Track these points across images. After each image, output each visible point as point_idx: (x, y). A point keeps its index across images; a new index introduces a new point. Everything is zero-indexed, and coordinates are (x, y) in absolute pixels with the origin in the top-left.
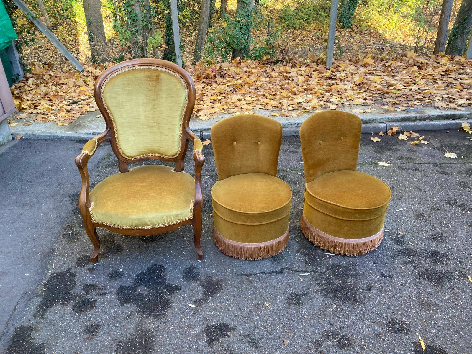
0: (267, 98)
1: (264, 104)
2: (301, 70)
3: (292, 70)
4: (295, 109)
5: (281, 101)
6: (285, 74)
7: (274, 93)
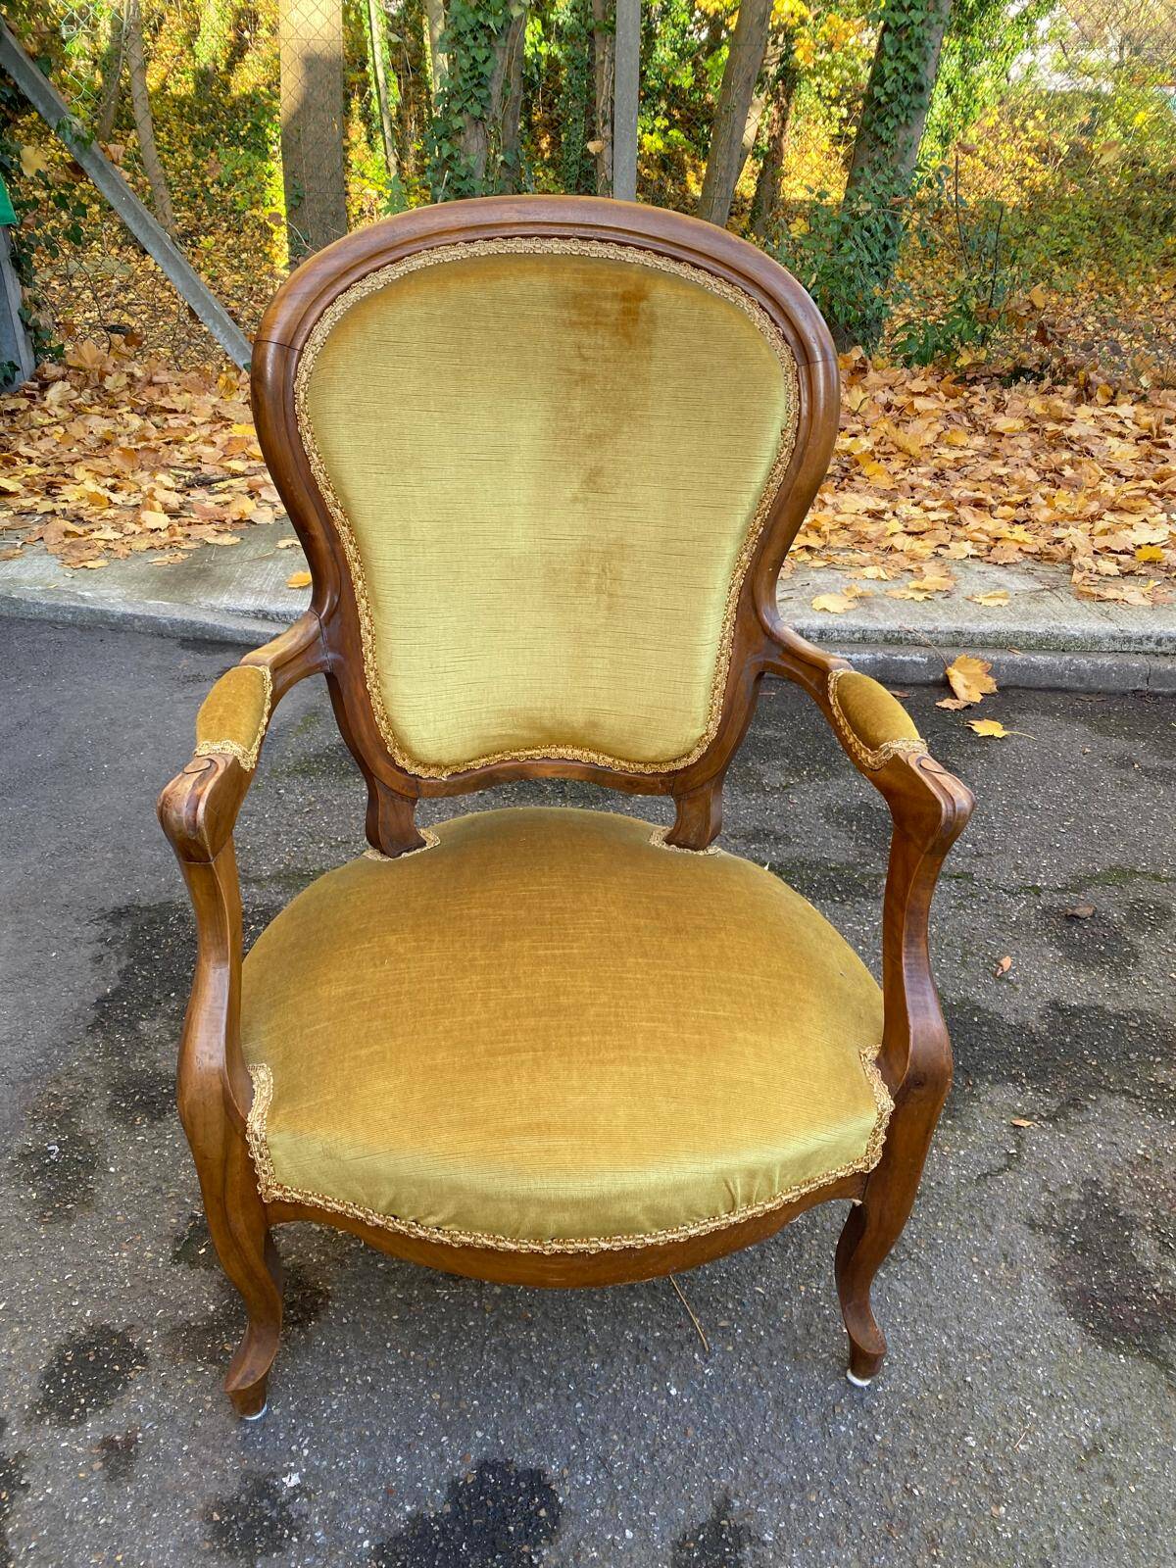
0: (995, 514)
1: (984, 538)
2: (1116, 415)
3: (1078, 410)
4: (1131, 573)
5: (1059, 533)
6: (1051, 427)
7: (1019, 498)
